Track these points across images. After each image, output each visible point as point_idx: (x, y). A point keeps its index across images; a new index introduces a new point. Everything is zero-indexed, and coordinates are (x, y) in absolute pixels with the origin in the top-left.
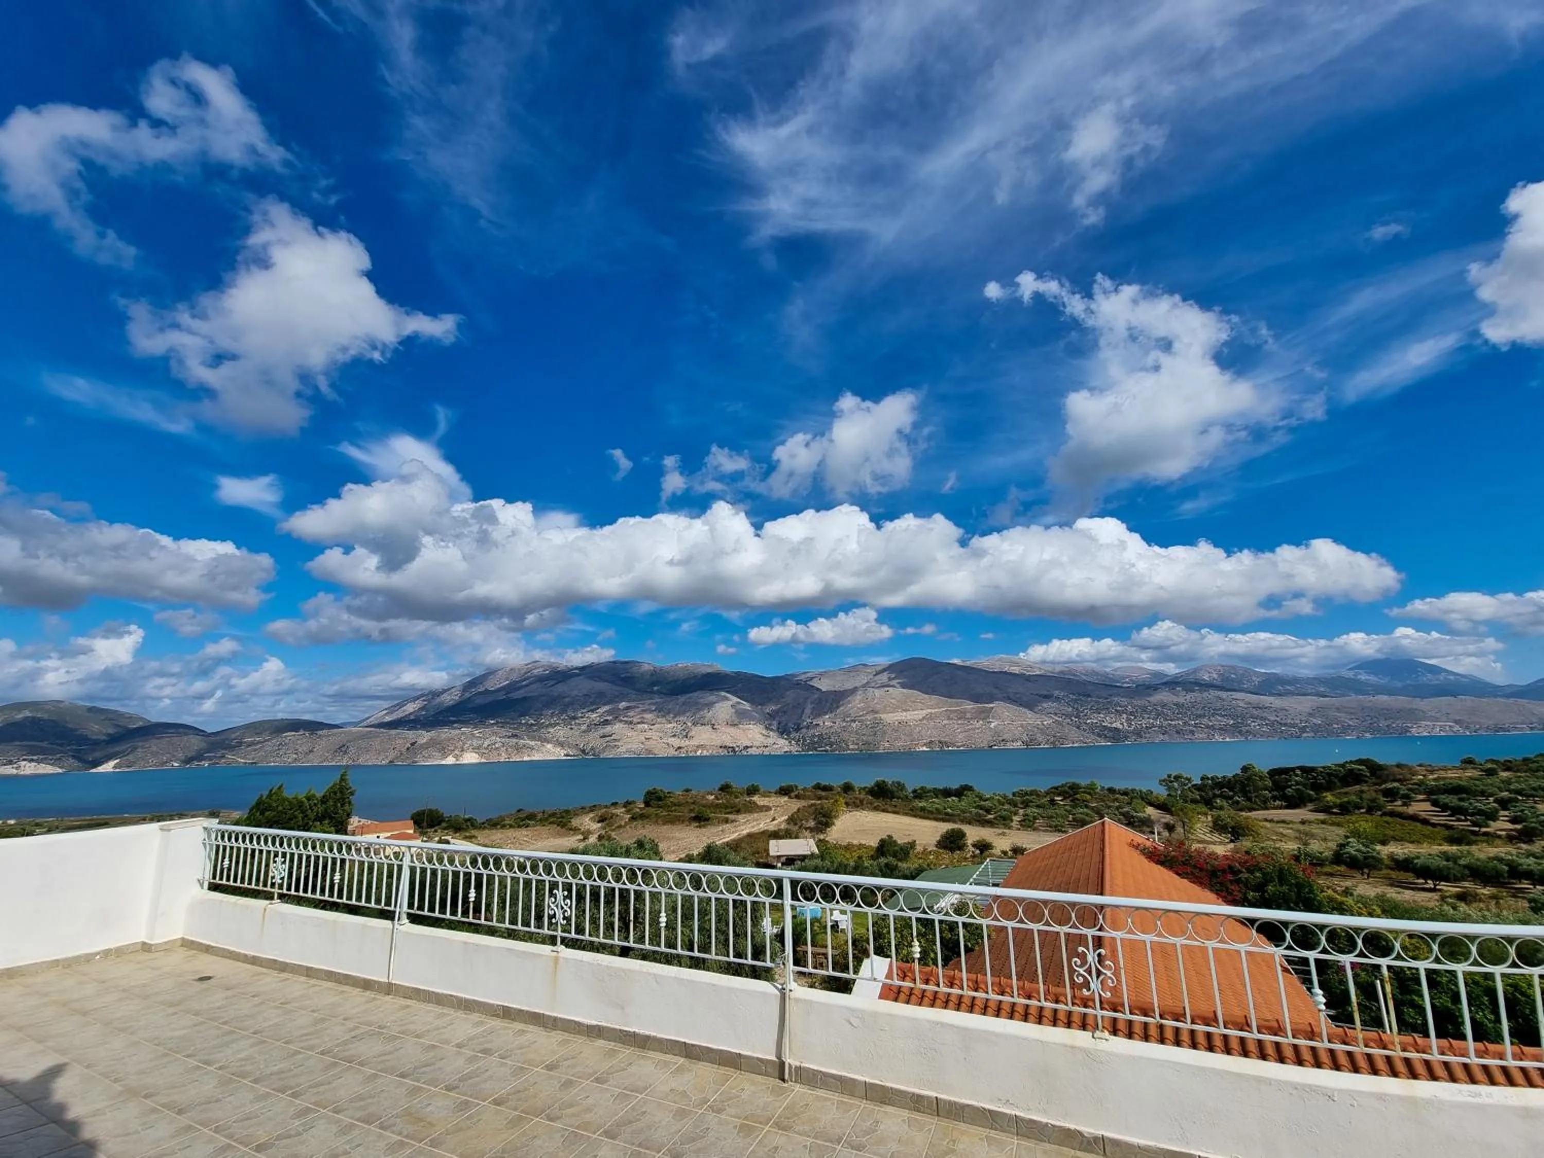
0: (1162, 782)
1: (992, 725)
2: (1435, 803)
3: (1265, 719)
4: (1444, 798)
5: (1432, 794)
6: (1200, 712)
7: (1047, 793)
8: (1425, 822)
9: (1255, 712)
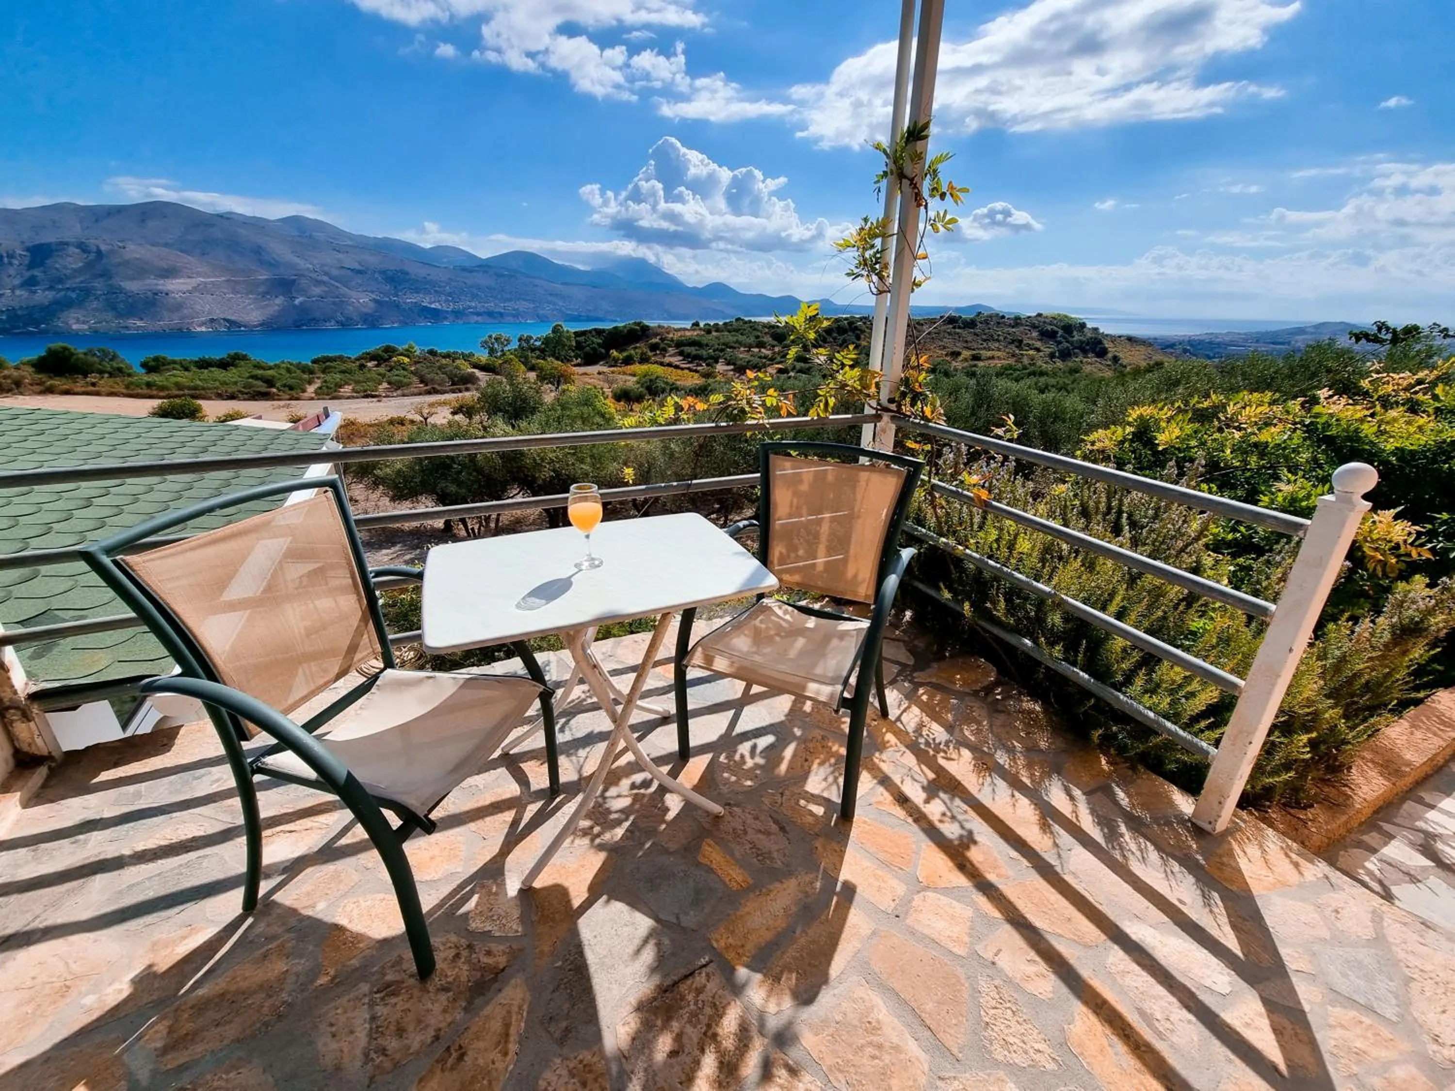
0: (484, 344)
1: (297, 302)
2: (681, 353)
3: (554, 304)
4: (687, 349)
5: (679, 344)
6: (509, 296)
7: (357, 359)
8: (677, 367)
9: (550, 298)
